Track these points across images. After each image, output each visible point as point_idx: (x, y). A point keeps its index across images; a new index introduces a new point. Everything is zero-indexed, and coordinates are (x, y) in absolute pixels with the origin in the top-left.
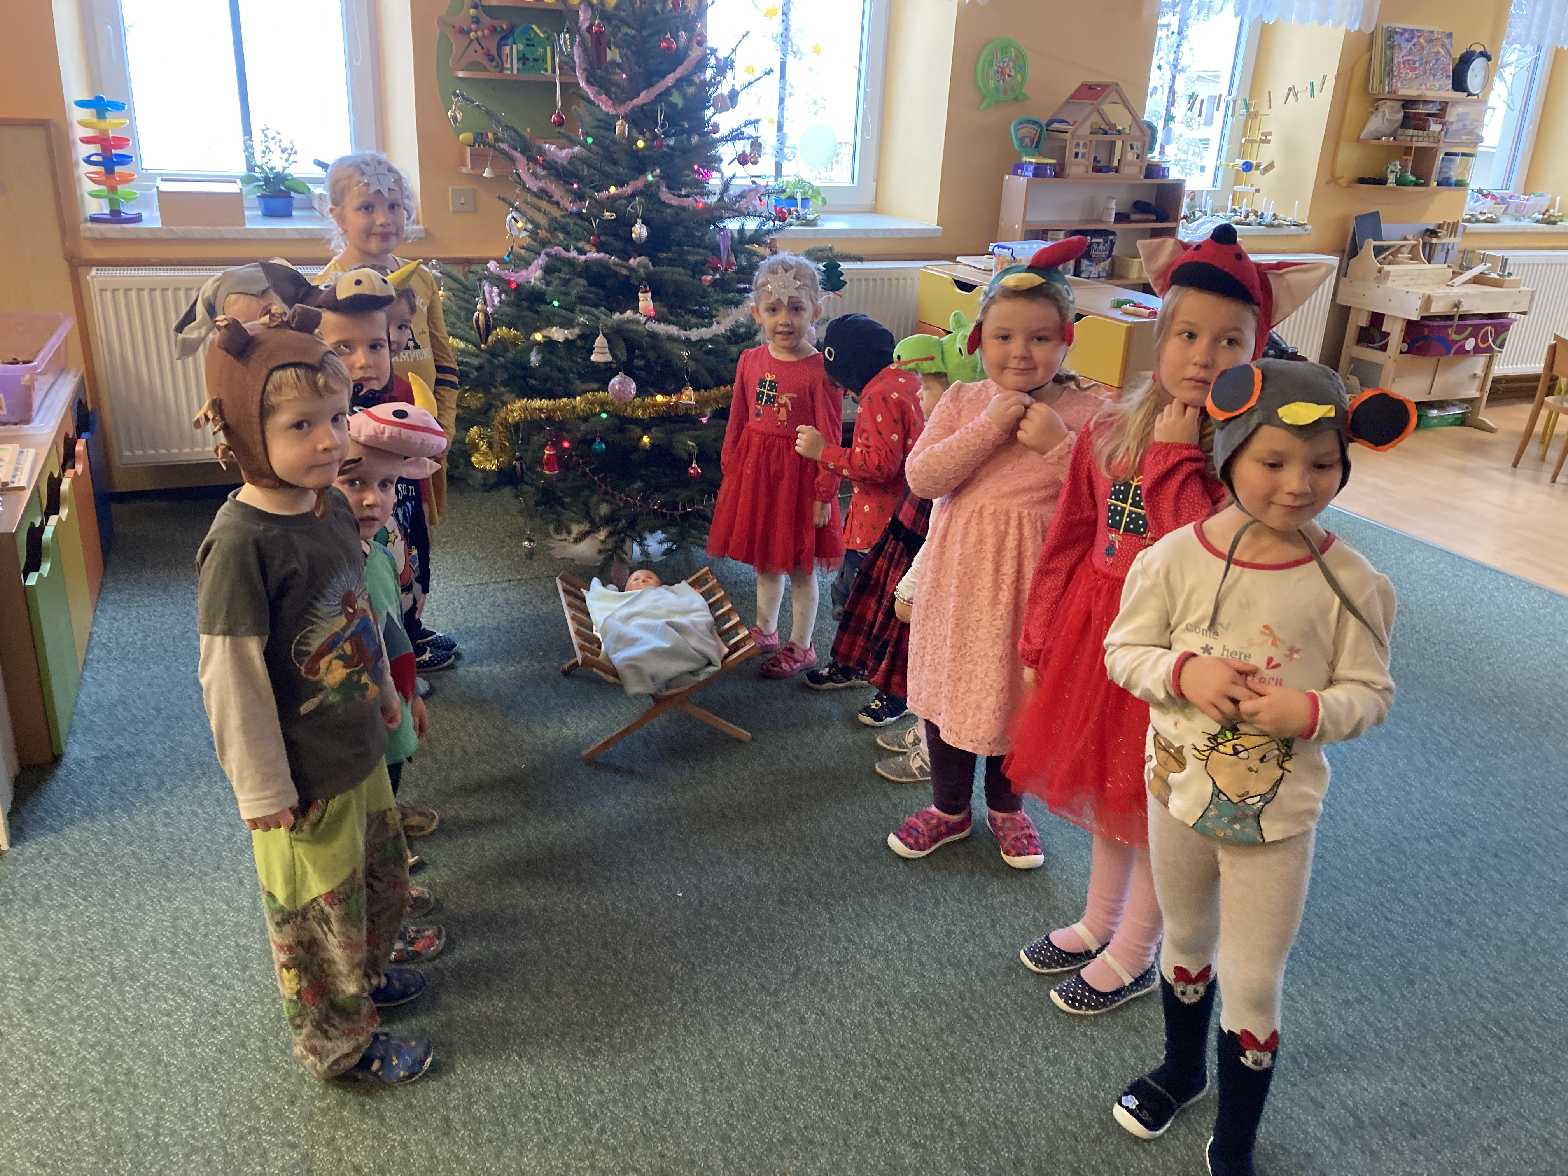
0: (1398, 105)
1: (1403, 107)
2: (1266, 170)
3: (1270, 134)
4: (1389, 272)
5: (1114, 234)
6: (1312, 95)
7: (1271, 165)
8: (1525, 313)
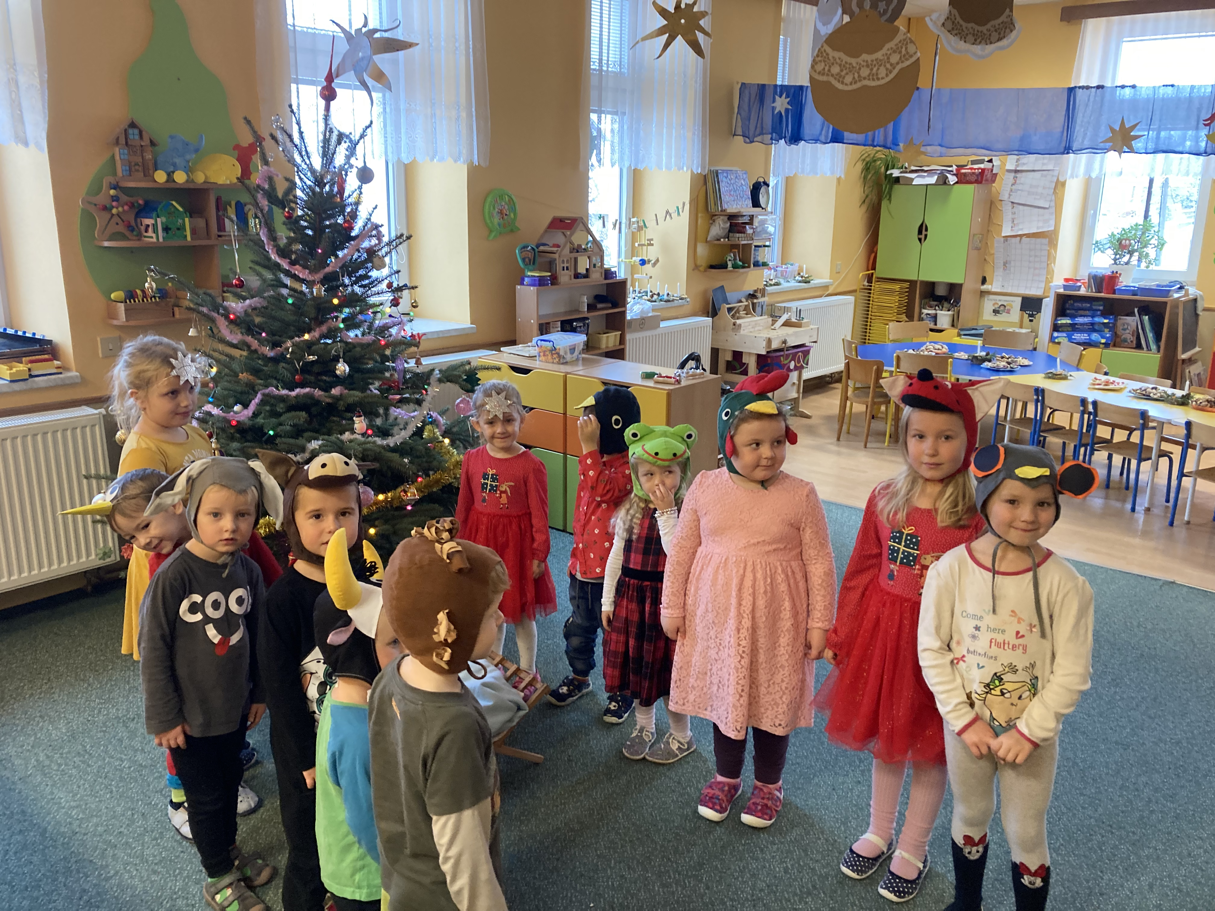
0: (726, 218)
1: (729, 219)
2: (654, 265)
3: (652, 240)
4: (740, 325)
5: (587, 318)
6: (679, 214)
7: (657, 260)
8: (815, 342)
